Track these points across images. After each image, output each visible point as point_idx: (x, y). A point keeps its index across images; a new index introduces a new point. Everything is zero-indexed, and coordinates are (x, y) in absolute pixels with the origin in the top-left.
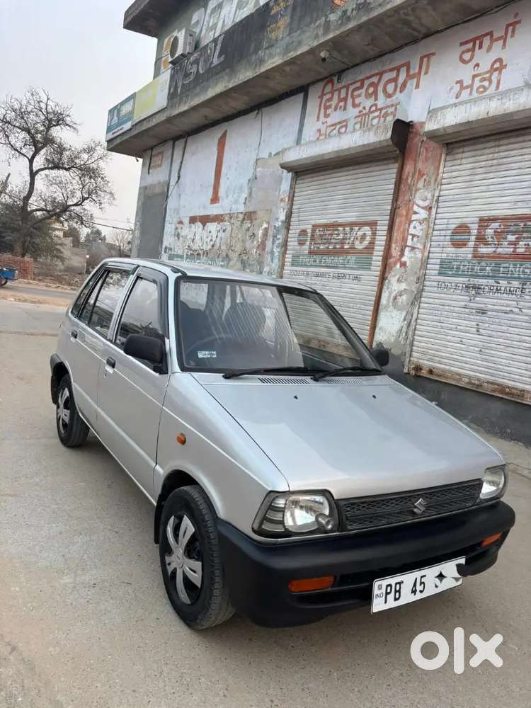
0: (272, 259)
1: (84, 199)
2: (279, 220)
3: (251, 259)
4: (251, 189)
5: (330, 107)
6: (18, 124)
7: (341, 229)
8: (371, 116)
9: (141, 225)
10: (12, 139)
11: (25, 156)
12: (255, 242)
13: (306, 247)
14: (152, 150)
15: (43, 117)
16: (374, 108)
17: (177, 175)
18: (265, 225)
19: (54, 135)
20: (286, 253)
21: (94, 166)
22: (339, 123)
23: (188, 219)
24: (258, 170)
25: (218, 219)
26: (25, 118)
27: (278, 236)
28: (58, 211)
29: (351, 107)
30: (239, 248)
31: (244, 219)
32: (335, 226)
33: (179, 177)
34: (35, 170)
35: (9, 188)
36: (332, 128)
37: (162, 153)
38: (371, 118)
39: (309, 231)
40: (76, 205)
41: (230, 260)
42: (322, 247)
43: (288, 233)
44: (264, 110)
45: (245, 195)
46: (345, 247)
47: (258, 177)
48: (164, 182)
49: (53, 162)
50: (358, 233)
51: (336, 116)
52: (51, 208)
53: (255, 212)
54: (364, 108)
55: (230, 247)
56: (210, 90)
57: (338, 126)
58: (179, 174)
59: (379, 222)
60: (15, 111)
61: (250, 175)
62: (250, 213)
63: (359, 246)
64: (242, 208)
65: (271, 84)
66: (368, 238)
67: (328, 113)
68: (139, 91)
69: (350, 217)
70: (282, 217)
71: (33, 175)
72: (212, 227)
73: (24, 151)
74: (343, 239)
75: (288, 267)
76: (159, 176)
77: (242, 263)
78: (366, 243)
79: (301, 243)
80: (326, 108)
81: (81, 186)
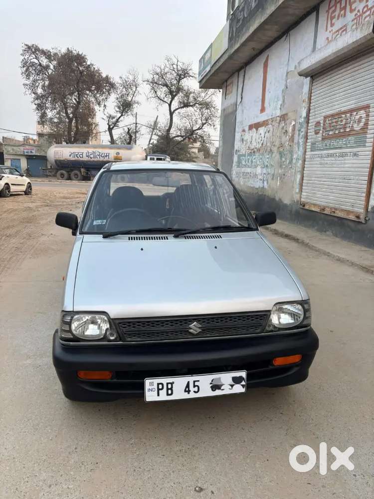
0: (299, 148)
1: (203, 124)
2: (302, 117)
3: (285, 150)
4: (284, 97)
5: (334, 17)
6: (160, 83)
7: (343, 116)
8: (364, 15)
9: (223, 136)
10: (159, 93)
11: (166, 102)
12: (288, 137)
13: (320, 135)
14: (227, 81)
15: (175, 75)
16: (365, 9)
17: (240, 97)
18: (293, 123)
19: (183, 85)
20: (307, 142)
21: (209, 100)
22: (341, 28)
23: (248, 127)
24: (288, 81)
25: (264, 124)
26: (164, 78)
27: (302, 130)
28: (188, 135)
29: (350, 14)
30: (277, 144)
31: (280, 121)
32: (339, 114)
33: (242, 98)
34: (172, 110)
35: (159, 125)
36: (336, 34)
37: (232, 83)
38: (363, 18)
39: (322, 122)
40: (199, 129)
41: (273, 153)
42: (331, 133)
43: (308, 126)
44: (291, 32)
45: (280, 102)
46: (347, 130)
47: (288, 87)
48: (234, 103)
49: (184, 103)
50: (356, 117)
51: (338, 24)
52: (184, 134)
53: (286, 114)
54: (359, 11)
55: (273, 143)
56: (251, 27)
57: (340, 31)
58: (242, 95)
59: (371, 105)
60: (157, 74)
61: (283, 87)
62: (284, 115)
63: (357, 127)
64: (278, 113)
65: (291, 11)
66: (363, 120)
67: (333, 22)
68: (214, 42)
69: (350, 104)
70: (304, 114)
71: (171, 114)
72: (262, 130)
73: (166, 99)
74: (345, 124)
75: (309, 153)
76: (231, 100)
77: (280, 154)
78: (362, 124)
79: (317, 133)
80: (332, 18)
81: (201, 116)
